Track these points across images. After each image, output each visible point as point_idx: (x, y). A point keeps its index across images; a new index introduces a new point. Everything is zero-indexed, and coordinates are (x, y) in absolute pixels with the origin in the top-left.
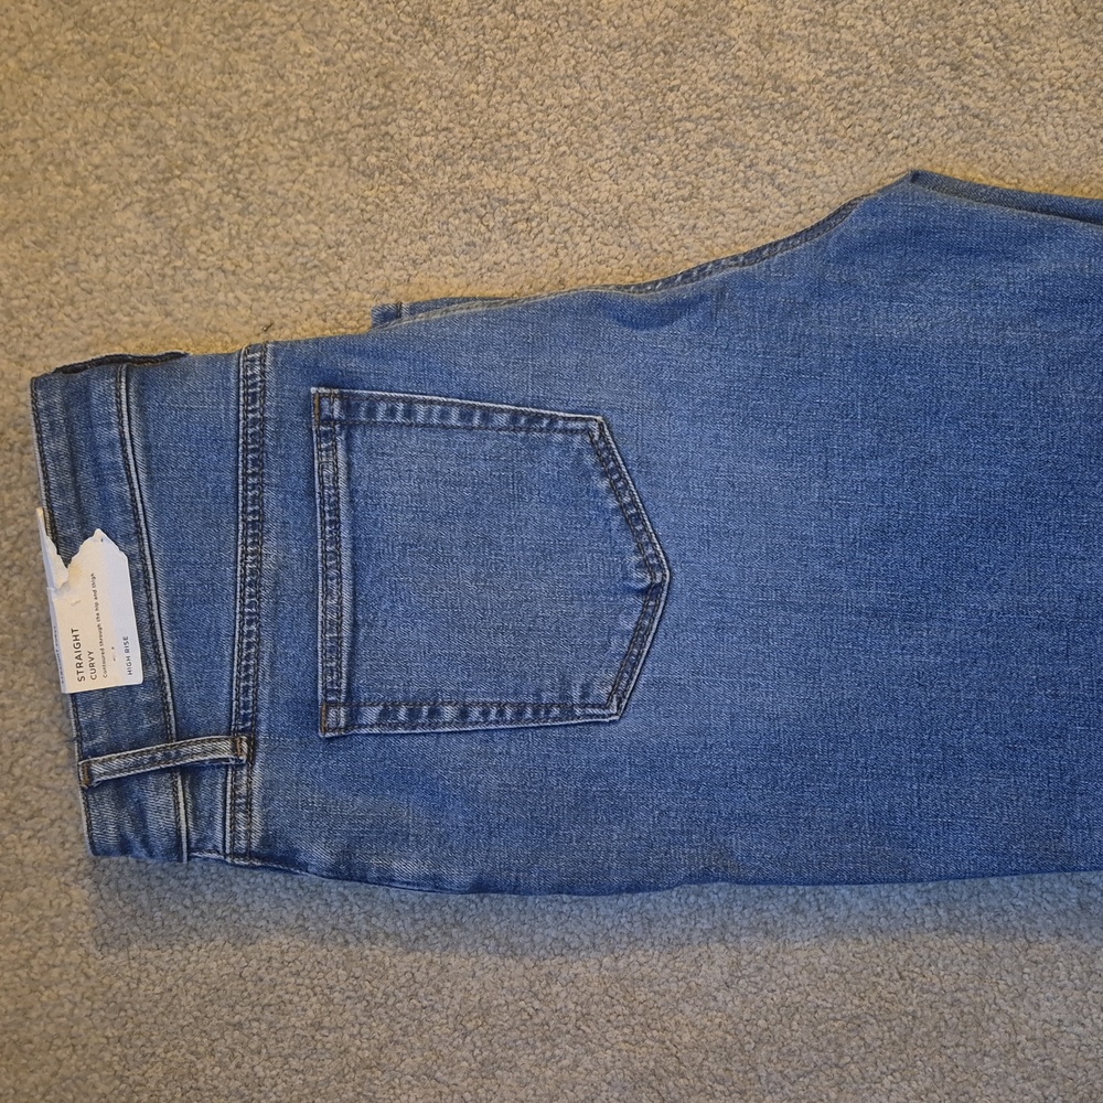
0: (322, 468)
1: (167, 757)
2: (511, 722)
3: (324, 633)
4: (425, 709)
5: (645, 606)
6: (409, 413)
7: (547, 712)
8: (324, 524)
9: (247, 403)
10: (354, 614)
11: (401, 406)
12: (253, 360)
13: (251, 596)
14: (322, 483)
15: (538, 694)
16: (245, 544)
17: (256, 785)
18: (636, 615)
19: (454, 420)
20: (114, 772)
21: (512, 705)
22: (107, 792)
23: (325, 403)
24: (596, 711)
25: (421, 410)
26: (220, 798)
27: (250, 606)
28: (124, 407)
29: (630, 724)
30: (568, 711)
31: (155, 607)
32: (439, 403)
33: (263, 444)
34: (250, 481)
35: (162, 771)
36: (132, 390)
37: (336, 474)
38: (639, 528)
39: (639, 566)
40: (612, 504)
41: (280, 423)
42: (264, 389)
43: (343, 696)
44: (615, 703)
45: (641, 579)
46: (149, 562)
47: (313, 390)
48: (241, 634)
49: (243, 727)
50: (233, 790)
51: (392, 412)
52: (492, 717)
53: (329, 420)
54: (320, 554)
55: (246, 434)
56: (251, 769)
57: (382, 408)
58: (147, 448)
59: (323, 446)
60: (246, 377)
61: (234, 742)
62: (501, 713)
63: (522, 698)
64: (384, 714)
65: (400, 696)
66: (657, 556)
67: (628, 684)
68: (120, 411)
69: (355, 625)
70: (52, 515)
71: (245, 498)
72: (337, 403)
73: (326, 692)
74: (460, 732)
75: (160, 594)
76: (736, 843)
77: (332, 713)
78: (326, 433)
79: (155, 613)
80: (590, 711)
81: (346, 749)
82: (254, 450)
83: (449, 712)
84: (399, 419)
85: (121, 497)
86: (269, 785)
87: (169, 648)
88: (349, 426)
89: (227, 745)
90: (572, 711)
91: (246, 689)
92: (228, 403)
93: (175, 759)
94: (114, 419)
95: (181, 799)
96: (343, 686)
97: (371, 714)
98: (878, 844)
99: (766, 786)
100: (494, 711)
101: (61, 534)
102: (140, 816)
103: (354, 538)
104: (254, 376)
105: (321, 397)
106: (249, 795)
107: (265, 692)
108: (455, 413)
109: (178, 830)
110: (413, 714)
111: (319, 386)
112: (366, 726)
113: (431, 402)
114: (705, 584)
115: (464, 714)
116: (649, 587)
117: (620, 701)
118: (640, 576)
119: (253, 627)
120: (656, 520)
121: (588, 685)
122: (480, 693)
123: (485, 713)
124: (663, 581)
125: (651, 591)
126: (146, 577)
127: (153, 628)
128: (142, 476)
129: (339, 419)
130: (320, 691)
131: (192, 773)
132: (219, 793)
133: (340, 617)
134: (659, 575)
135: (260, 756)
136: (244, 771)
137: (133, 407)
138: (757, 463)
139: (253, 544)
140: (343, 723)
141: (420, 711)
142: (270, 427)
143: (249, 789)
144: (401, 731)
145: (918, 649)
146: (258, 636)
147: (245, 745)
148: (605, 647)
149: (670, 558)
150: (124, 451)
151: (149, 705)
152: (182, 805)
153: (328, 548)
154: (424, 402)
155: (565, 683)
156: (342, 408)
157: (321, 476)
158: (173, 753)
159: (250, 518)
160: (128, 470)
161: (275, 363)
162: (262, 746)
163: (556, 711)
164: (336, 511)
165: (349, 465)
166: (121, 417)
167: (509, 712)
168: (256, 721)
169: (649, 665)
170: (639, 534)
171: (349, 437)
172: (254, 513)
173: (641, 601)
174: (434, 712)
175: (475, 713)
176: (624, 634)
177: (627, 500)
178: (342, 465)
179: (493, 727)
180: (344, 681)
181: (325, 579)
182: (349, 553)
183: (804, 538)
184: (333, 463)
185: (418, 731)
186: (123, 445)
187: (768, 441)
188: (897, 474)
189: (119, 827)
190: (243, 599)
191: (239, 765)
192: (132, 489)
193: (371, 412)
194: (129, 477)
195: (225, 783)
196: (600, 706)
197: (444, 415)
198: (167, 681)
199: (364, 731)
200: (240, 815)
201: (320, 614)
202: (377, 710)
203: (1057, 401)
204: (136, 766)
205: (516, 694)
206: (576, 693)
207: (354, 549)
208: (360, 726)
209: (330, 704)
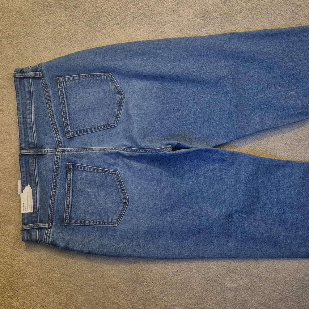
0: (68, 177)
1: (36, 226)
2: (98, 225)
3: (66, 206)
4: (83, 221)
5: (124, 206)
6: (84, 168)
7: (105, 223)
8: (67, 187)
9: (56, 164)
10: (72, 203)
11: (83, 167)
12: (58, 157)
13: (53, 199)
14: (68, 180)
15: (103, 220)
16: (53, 190)
17: (51, 232)
18: (122, 207)
19: (92, 170)
20: (27, 228)
21: (98, 222)
22: (26, 231)
23: (70, 166)
24: (113, 224)
25: (86, 168)
26: (45, 234)
27: (53, 201)
28: (35, 164)
29: (119, 227)
30: (108, 224)
31: (37, 199)
32: (89, 167)
33: (58, 172)
34: (55, 178)
35: (35, 228)
36: (36, 161)
37: (70, 178)
38: (124, 192)
39: (124, 198)
40: (119, 187)
41: (61, 168)
42: (59, 162)
43: (69, 218)
44: (117, 223)
45: (124, 201)
46: (37, 191)
47: (68, 163)
48: (51, 206)
49: (51, 221)
50: (47, 232)
51: (81, 168)
52: (95, 223)
53: (70, 169)
54: (66, 192)
55: (55, 170)
56: (51, 229)
57: (80, 167)
58: (38, 171)
59: (69, 173)
60: (56, 160)
61: (48, 224)
62: (96, 223)
63: (100, 220)
64: (76, 221)
65: (79, 218)
66: (127, 197)
67: (120, 219)
68: (34, 165)
69: (72, 205)
70: (22, 181)
71: (54, 181)
72: (72, 166)
73: (66, 217)
74: (89, 226)
75: (38, 197)
76: (137, 250)
77: (66, 221)
78: (69, 171)
79: (37, 200)
80: (112, 224)
81: (68, 227)
82: (56, 173)
83: (87, 222)
84: (82, 169)
85: (33, 180)
86: (54, 232)
87: (39, 207)
88: (73, 170)
89: (47, 225)
90: (109, 224)
91: (51, 215)
92: (53, 164)
93: (38, 227)
94: (33, 166)
95: (38, 234)
96: (69, 216)
97: (73, 221)
98: (162, 252)
99: (143, 240)
100: (95, 222)
101: (23, 185)
102: (31, 236)
103: (73, 190)
104: (57, 160)
105: (69, 165)
106: (50, 234)
107: (54, 216)
108: (92, 169)
109: (37, 239)
110: (81, 222)
111: (69, 163)
112: (72, 223)
113: (88, 167)
114: (135, 202)
115: (90, 222)
116: (125, 202)
117: (118, 223)
118: (123, 200)
119: (53, 205)
120: (127, 190)
121: (112, 219)
122: (93, 219)
123: (94, 223)
124: (127, 202)
125: (125, 203)
126: (37, 193)
127: (36, 203)
128: (37, 176)
129: (72, 169)
130: (64, 217)
131: (41, 229)
132: (45, 233)
133: (69, 204)
134: (127, 200)
135: (53, 227)
136: (50, 229)
137: (36, 164)
138: (145, 182)
139: (54, 190)
140: (68, 223)
141: (82, 221)
142: (59, 169)
143: (50, 233)
144: (78, 224)
145: (172, 217)
146: (54, 206)
147: (50, 225)
148: (116, 212)
149: (129, 197)
150: (34, 172)
151: (35, 216)
152: (38, 235)
153: (68, 191)
154: (87, 167)
155: (108, 218)
156: (72, 167)
157: (68, 178)
158: (38, 225)
159: (54, 185)
160: (35, 175)
161: (61, 158)
162: (53, 225)
163: (106, 223)
164: (70, 185)
165: (73, 177)
166: (34, 166)
167: (98, 223)
168: (53, 221)
169: (124, 216)
170: (124, 193)
171: (73, 172)
172: (55, 184)
173: (123, 205)
174: (85, 222)
175: (92, 222)
176: (120, 210)
177: (122, 186)
178: (72, 177)
179: (95, 225)
180: (69, 215)
181: (67, 197)
182: (71, 192)
183: (153, 196)
184: (70, 176)
185: (81, 225)
186: (34, 171)
187: (147, 178)
188: (170, 185)
189: (27, 238)
190: (52, 199)
191: (49, 228)
192: (35, 178)
193: (78, 168)
194: (35, 176)
195: (46, 231)
196: (114, 223)
197: (90, 169)
198: (38, 212)
199: (72, 224)
200: (48, 237)
201: (66, 203)
202: (74, 221)
203: (198, 174)
204: (31, 227)
205: (99, 220)
206: (110, 220)
207: (72, 192)
208: (71, 223)
209: (66, 219)
